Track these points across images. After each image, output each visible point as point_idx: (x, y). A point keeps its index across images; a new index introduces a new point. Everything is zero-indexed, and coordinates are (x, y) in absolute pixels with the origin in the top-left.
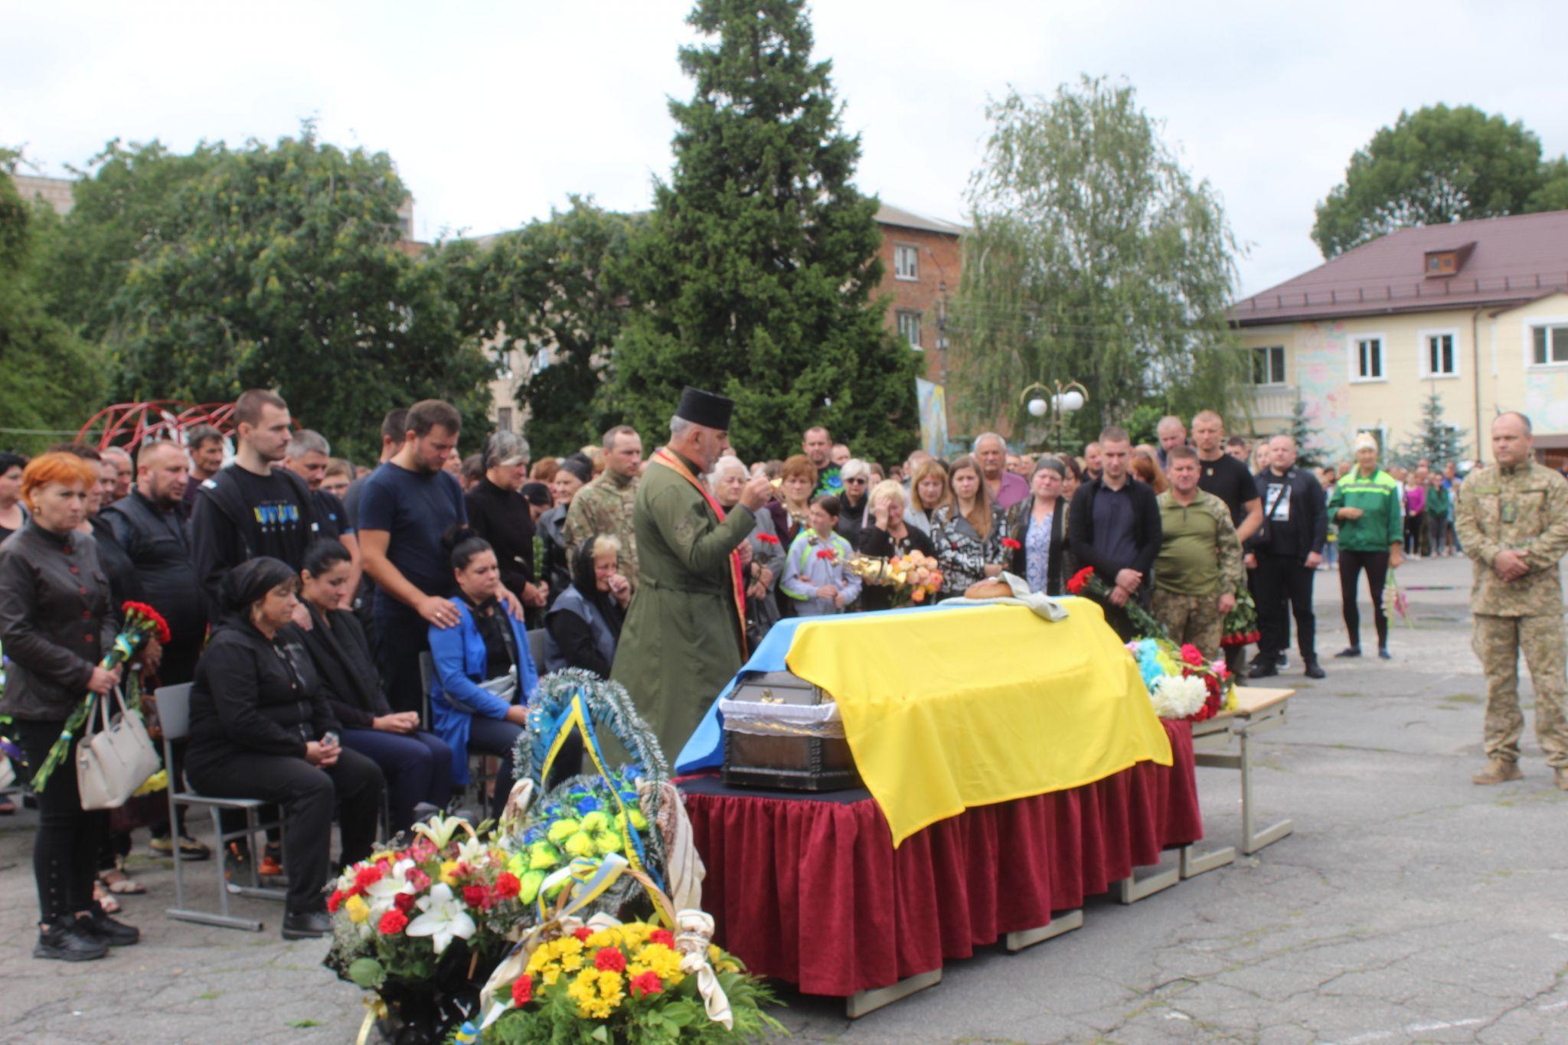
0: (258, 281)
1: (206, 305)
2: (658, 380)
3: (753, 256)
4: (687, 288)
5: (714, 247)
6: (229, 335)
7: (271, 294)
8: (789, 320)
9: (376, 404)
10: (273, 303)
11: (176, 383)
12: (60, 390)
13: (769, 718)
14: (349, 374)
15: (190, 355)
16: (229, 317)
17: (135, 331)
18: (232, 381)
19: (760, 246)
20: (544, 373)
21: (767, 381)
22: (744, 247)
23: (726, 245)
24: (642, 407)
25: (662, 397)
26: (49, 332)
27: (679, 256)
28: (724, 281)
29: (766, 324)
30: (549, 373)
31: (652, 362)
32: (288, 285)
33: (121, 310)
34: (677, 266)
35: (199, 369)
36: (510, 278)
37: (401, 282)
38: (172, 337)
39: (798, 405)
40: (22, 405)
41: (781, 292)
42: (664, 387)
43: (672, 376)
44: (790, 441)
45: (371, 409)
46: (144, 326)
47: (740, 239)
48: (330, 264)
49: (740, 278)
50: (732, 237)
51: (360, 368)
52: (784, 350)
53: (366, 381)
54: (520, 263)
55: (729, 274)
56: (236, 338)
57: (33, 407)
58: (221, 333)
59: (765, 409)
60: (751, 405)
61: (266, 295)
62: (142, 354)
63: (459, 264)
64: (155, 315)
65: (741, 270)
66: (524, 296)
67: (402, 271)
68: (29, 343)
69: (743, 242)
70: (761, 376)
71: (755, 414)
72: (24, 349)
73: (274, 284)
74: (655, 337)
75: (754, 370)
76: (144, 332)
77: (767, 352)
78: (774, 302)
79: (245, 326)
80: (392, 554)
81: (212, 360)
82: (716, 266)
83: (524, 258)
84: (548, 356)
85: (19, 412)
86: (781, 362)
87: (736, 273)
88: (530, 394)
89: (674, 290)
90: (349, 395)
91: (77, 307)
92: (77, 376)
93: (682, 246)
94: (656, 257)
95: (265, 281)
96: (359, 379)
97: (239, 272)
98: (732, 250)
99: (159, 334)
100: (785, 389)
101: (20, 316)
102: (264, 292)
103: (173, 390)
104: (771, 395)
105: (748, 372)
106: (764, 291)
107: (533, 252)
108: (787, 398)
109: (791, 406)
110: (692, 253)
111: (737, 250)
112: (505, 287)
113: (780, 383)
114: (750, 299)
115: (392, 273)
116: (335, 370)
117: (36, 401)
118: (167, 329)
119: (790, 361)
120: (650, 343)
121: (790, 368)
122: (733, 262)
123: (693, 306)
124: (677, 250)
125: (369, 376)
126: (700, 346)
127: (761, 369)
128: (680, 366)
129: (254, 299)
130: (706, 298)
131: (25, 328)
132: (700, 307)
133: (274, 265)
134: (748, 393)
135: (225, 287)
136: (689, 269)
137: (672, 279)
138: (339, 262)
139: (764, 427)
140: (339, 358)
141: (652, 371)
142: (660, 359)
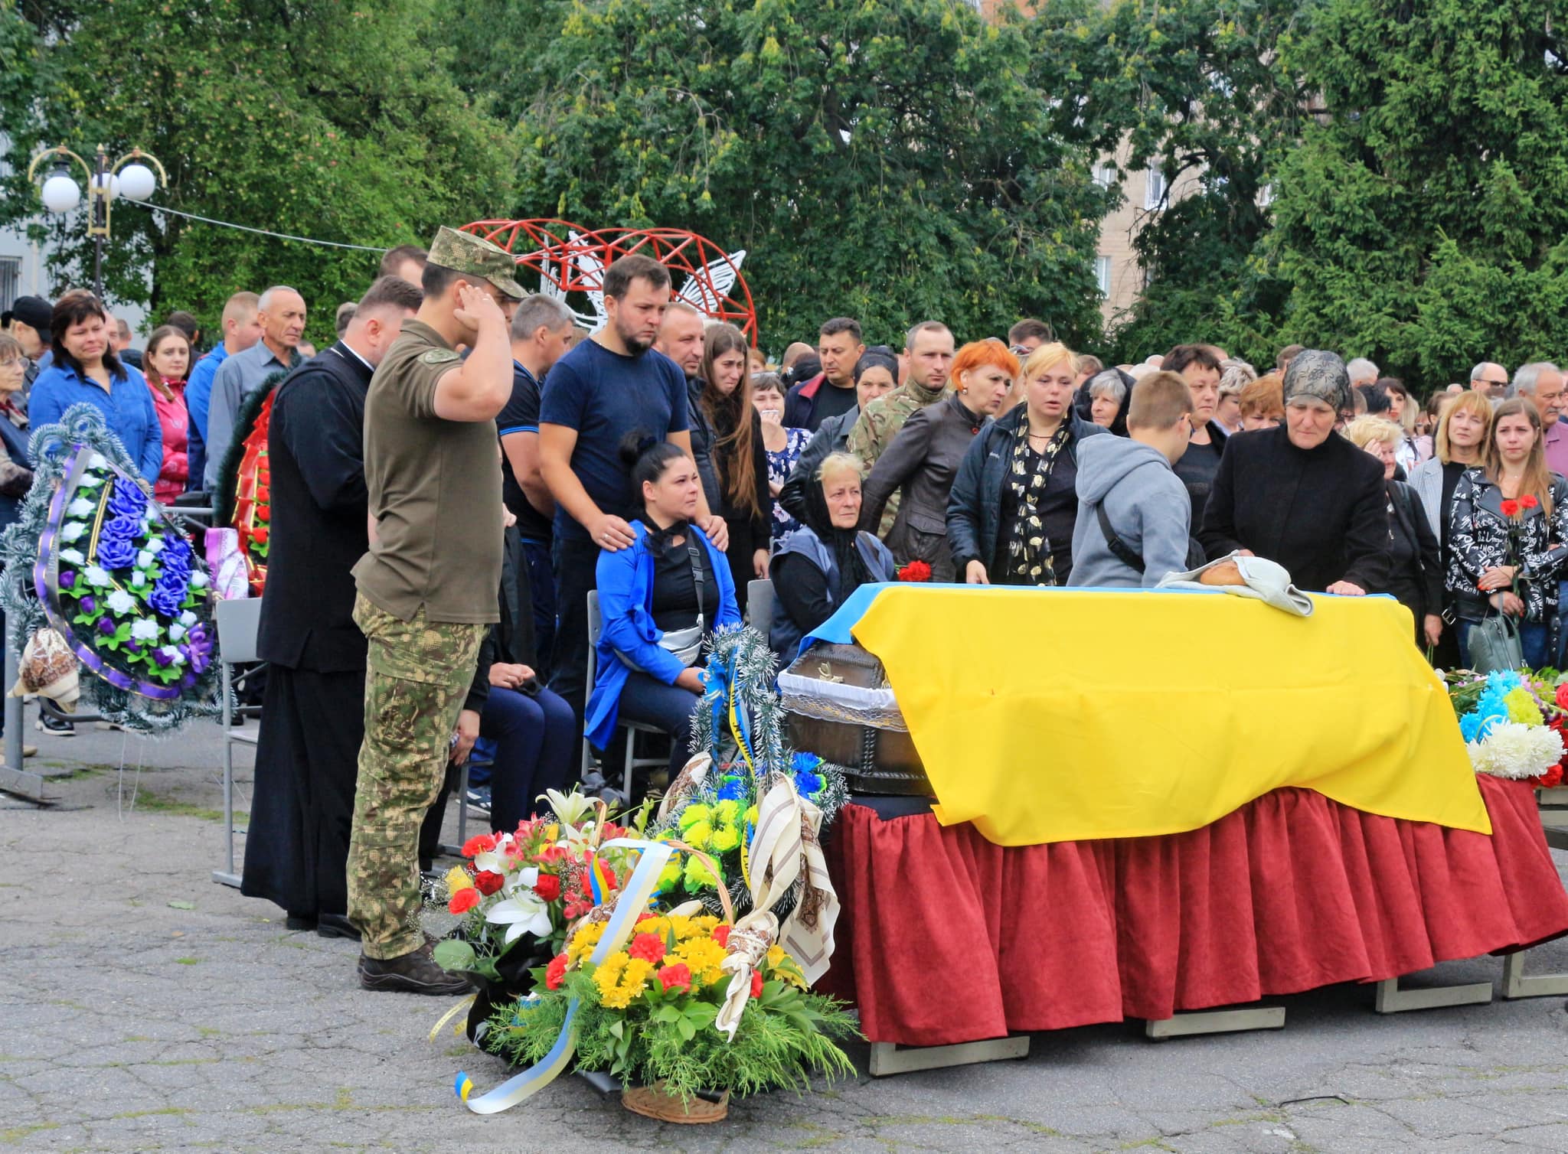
0: (749, 41)
1: (673, 74)
2: (1336, 233)
3: (1505, 44)
4: (1394, 90)
5: (1443, 28)
6: (702, 121)
7: (765, 62)
8: (1550, 152)
9: (912, 239)
10: (768, 75)
11: (618, 187)
12: (440, 190)
13: (824, 700)
14: (875, 191)
15: (644, 147)
16: (704, 93)
17: (567, 107)
18: (701, 189)
19: (1516, 30)
20: (1183, 207)
21: (1506, 248)
22: (1489, 30)
23: (1459, 24)
24: (1306, 273)
25: (1338, 261)
26: (437, 102)
27: (1390, 42)
28: (1453, 83)
29: (1512, 156)
30: (1188, 208)
31: (1327, 207)
32: (794, 51)
33: (551, 73)
34: (1383, 56)
35: (653, 167)
36: (1136, 58)
37: (961, 56)
38: (617, 119)
39: (1548, 289)
40: (385, 208)
41: (1543, 105)
42: (1341, 245)
43: (1357, 228)
44: (1530, 343)
45: (904, 247)
46: (580, 98)
47: (1485, 16)
48: (859, 22)
49: (1478, 79)
50: (1472, 14)
51: (891, 183)
52: (1537, 200)
53: (901, 204)
54: (1156, 35)
55: (1462, 73)
56: (711, 125)
57: (401, 212)
58: (691, 116)
59: (1494, 291)
60: (1473, 283)
61: (759, 64)
62: (572, 140)
63: (1065, 31)
64: (597, 83)
65: (1481, 66)
66: (1155, 87)
67: (965, 38)
68: (407, 117)
69: (1489, 22)
70: (1499, 238)
71: (1479, 298)
72: (402, 126)
73: (772, 48)
74: (1337, 164)
75: (1488, 228)
76: (579, 109)
77: (1508, 201)
78: (1529, 121)
79: (727, 107)
80: (577, 462)
81: (673, 156)
82: (1444, 60)
83: (1164, 27)
84: (1190, 183)
85: (379, 216)
86: (1533, 218)
87: (1473, 71)
88: (1160, 241)
89: (1376, 92)
90: (872, 223)
91: (494, 67)
92: (471, 169)
93: (1392, 24)
94: (1352, 38)
95: (761, 42)
96: (889, 200)
97: (725, 26)
98: (1469, 34)
99: (600, 114)
100: (1532, 263)
101: (399, 75)
102: (756, 59)
103: (616, 198)
104: (1506, 269)
105: (1477, 231)
106: (1515, 103)
107: (1177, 18)
108: (1533, 275)
109: (1539, 289)
110: (1408, 35)
111: (1479, 36)
112: (1128, 72)
113: (1528, 252)
114: (1492, 115)
115: (949, 42)
116: (854, 184)
117: (407, 202)
118: (612, 107)
119: (1547, 218)
120: (1329, 176)
121: (1547, 229)
122: (1471, 52)
123: (1400, 120)
124: (1385, 33)
125: (906, 196)
126: (1407, 185)
127: (1498, 227)
128: (1371, 214)
129: (741, 68)
130: (1423, 109)
131: (406, 94)
132: (1412, 122)
133: (774, 18)
134: (1472, 264)
135: (704, 47)
136: (1398, 60)
137: (1375, 75)
138: (870, 19)
139: (1490, 319)
140: (862, 164)
141: (1325, 219)
142: (1338, 200)
